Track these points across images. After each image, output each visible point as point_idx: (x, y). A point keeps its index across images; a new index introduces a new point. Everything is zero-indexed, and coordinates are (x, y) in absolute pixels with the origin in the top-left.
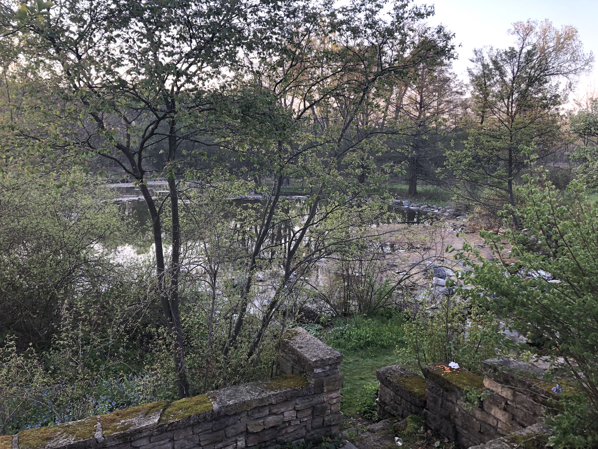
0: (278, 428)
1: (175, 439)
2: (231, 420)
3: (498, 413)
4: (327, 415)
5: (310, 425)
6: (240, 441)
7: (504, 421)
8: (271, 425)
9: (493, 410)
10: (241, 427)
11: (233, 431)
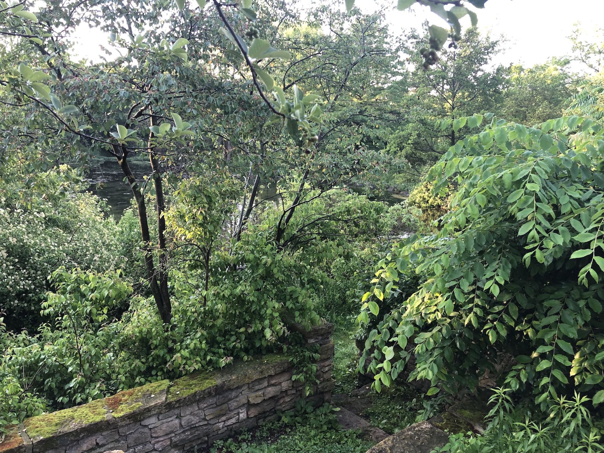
0: (276, 399)
1: (182, 415)
2: (234, 394)
4: (320, 383)
6: (242, 413)
8: (270, 396)
10: (243, 400)
11: (235, 404)
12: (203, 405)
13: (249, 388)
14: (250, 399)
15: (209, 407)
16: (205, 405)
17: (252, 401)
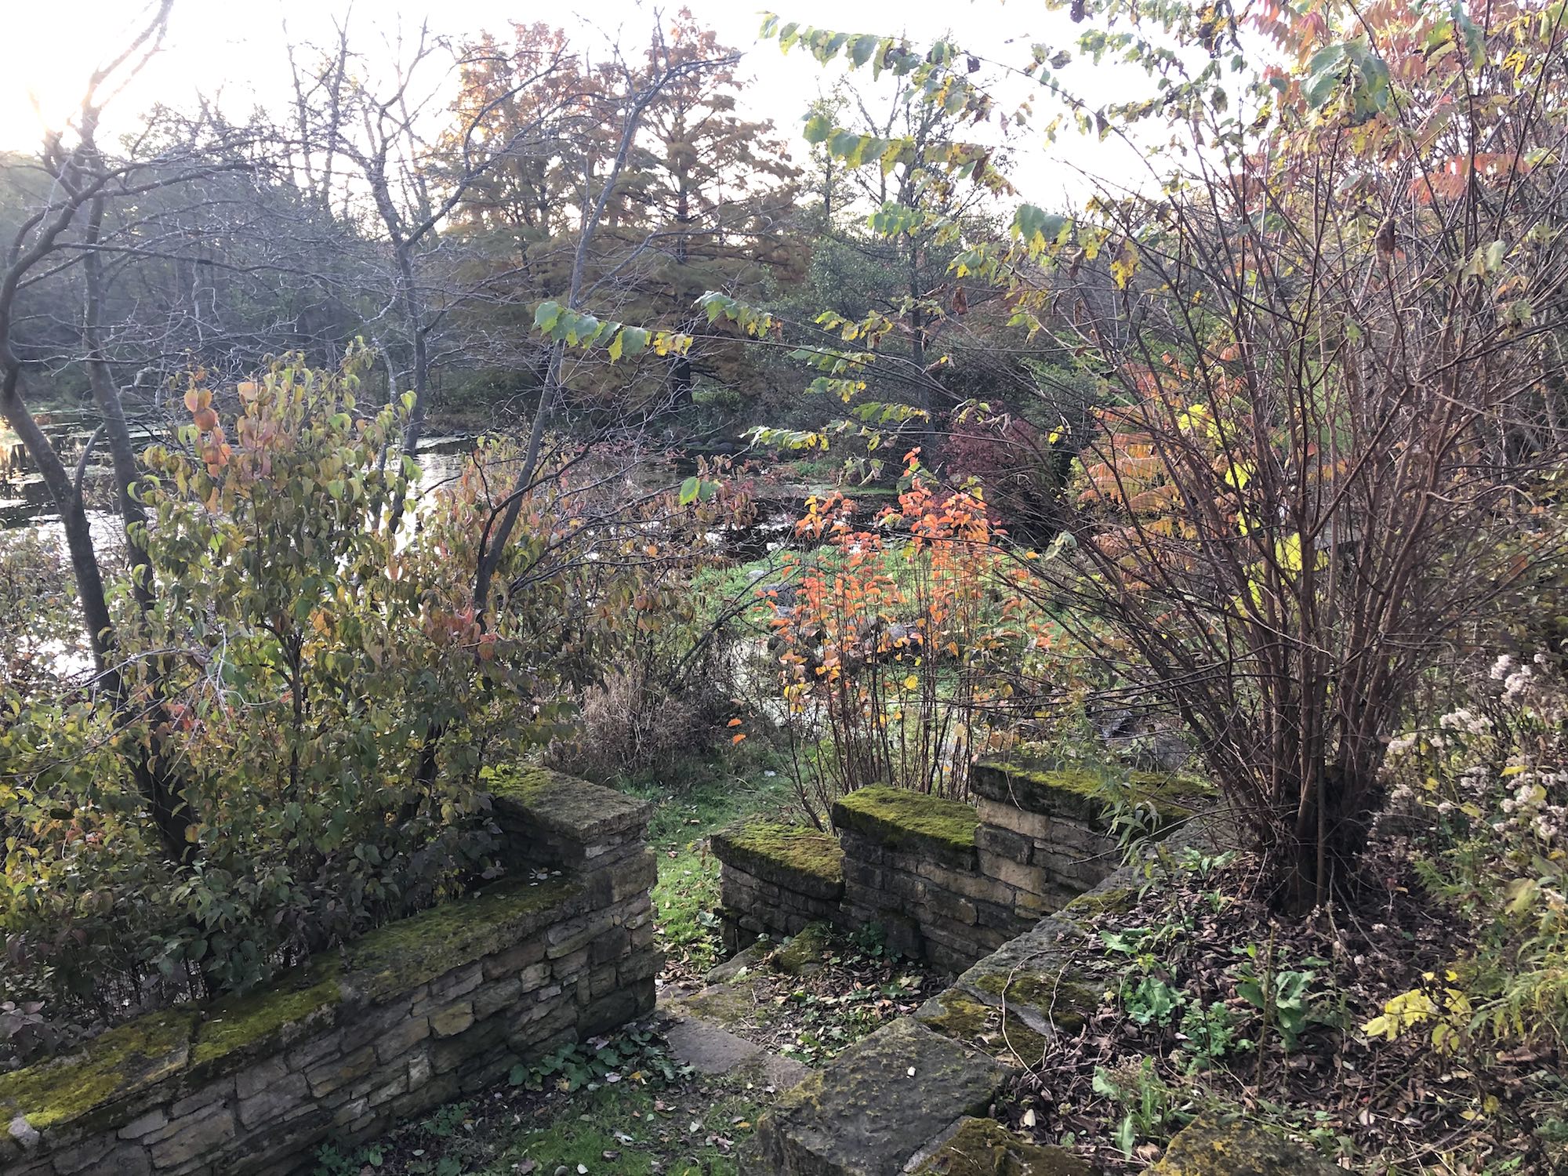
0: (509, 1014)
1: (241, 1095)
2: (389, 1017)
3: (1011, 873)
4: (626, 959)
5: (588, 992)
6: (417, 1064)
7: (1029, 888)
8: (492, 1009)
9: (1004, 869)
10: (417, 1029)
11: (395, 1044)
12: (299, 1060)
13: (430, 995)
14: (437, 1026)
15: (323, 1062)
16: (309, 1059)
17: (442, 1030)
